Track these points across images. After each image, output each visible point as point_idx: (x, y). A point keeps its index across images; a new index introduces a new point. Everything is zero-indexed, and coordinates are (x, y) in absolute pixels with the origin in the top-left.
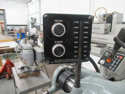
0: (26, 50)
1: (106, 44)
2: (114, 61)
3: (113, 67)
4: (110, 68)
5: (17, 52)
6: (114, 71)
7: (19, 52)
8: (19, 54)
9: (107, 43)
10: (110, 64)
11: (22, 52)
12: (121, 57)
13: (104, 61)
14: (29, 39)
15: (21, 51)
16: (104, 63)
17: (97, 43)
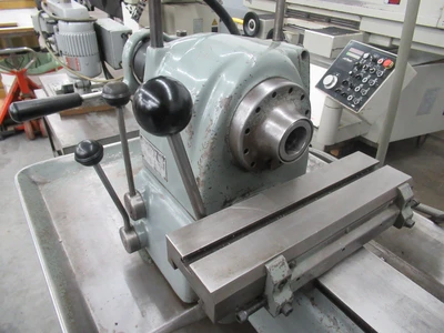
0: (68, 22)
1: (357, 19)
2: (366, 75)
3: (358, 94)
4: (350, 98)
5: (44, 33)
6: (359, 106)
7: (49, 35)
8: (50, 39)
9: (361, 16)
10: (352, 88)
11: (58, 30)
12: (389, 61)
13: (336, 80)
14: (90, 6)
15: (55, 27)
16: (334, 85)
17: (329, 20)
